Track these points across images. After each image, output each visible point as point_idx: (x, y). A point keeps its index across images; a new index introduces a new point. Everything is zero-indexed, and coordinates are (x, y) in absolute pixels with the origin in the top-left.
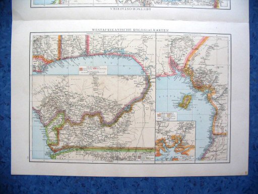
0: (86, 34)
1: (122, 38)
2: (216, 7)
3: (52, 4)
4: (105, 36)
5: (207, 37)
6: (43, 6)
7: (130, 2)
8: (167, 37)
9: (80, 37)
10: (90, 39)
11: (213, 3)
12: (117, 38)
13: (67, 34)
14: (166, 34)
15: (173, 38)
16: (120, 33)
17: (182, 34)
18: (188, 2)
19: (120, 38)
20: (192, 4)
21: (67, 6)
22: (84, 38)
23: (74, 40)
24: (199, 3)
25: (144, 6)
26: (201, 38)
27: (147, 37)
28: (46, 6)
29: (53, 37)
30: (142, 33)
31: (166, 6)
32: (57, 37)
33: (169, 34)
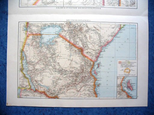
0: (105, 6)
1: (83, 3)
2: (28, 23)
3: (125, 25)
4: (93, 5)
5: (34, 5)
6: (131, 24)
7: (79, 24)
8: (57, 4)
9: (108, 5)
10: (102, 3)
11: (29, 25)
12: (86, 4)
13: (115, 7)
14: (57, 6)
15: (53, 4)
16: (84, 6)
17: (48, 6)
18: (44, 25)
19: (85, 4)
20: (42, 24)
21: (116, 23)
22: (105, 4)
23: (111, 3)
24: (37, 24)
25: (70, 22)
26: (37, 4)
27: (69, 4)
28: (129, 24)
29: (123, 6)
30: (72, 6)
31: (57, 22)
32: (121, 5)
33: (55, 6)
